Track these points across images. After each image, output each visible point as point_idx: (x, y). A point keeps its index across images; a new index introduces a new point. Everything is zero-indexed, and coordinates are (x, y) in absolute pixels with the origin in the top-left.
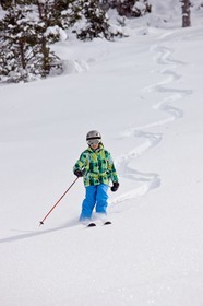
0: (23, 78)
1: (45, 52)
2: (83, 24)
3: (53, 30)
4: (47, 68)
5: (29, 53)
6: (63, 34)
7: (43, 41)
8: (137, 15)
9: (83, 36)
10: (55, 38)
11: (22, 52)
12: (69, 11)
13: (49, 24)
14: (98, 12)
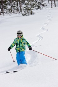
0: (28, 15)
1: (31, 11)
2: (37, 7)
3: (32, 8)
4: (31, 13)
5: (29, 11)
6: (34, 9)
7: (31, 10)
8: (45, 6)
9: (37, 9)
10: (33, 9)
11: (28, 11)
12: (35, 5)
13: (32, 7)
14: (39, 6)
